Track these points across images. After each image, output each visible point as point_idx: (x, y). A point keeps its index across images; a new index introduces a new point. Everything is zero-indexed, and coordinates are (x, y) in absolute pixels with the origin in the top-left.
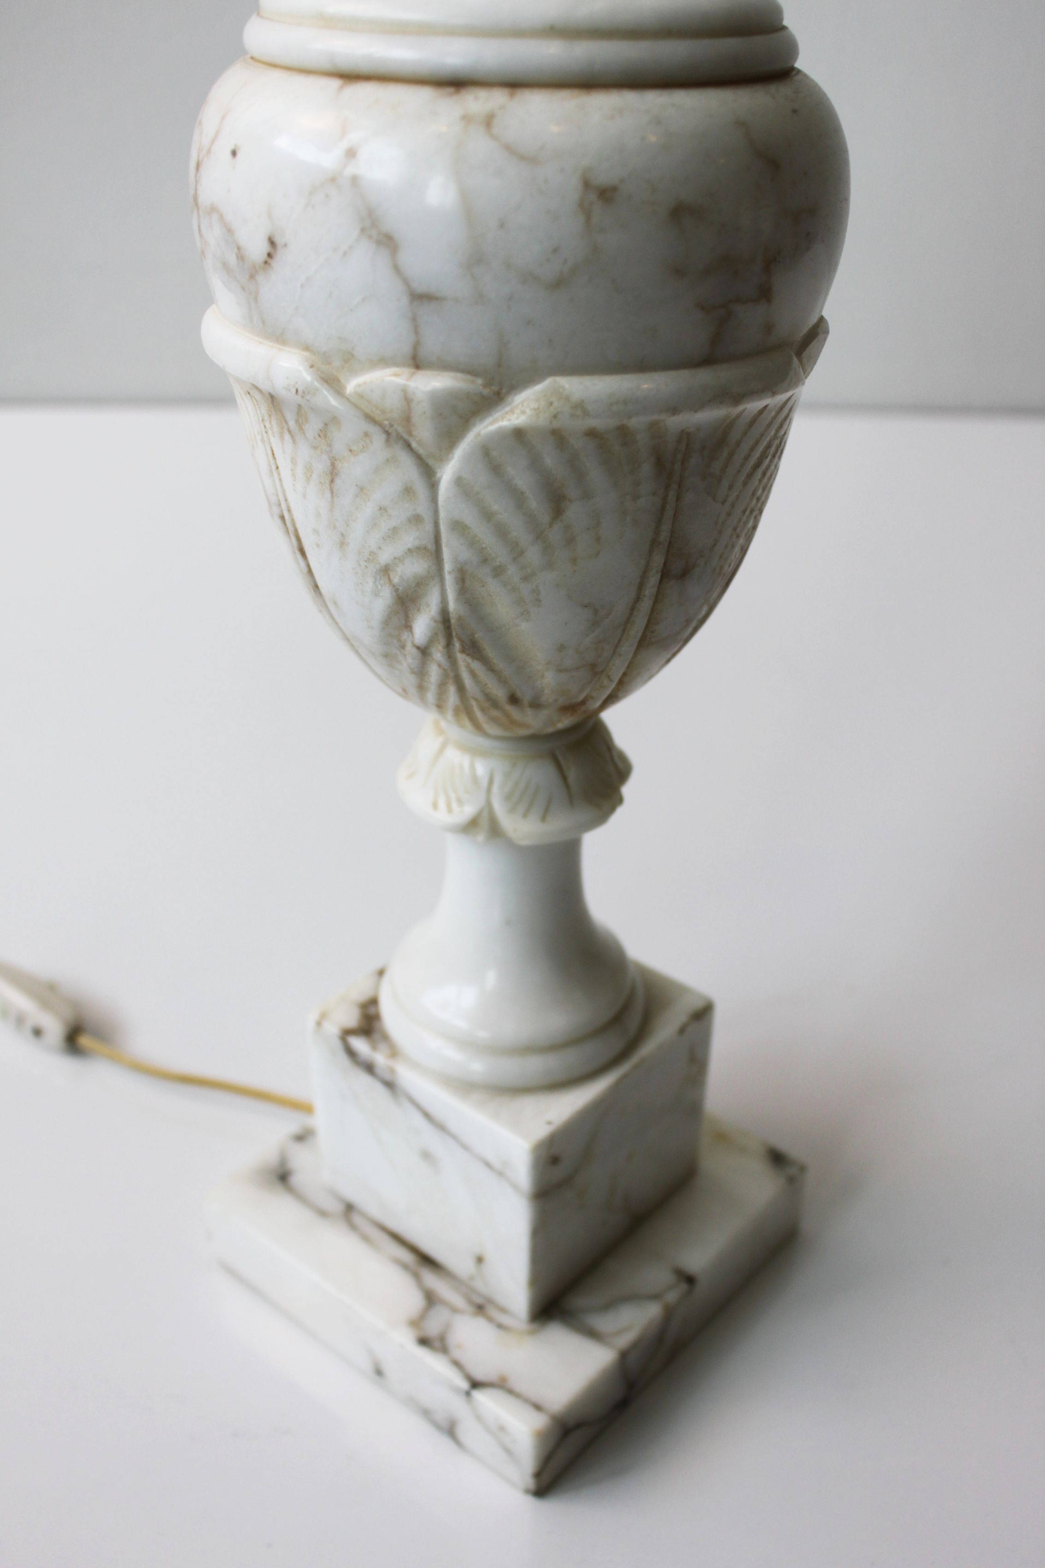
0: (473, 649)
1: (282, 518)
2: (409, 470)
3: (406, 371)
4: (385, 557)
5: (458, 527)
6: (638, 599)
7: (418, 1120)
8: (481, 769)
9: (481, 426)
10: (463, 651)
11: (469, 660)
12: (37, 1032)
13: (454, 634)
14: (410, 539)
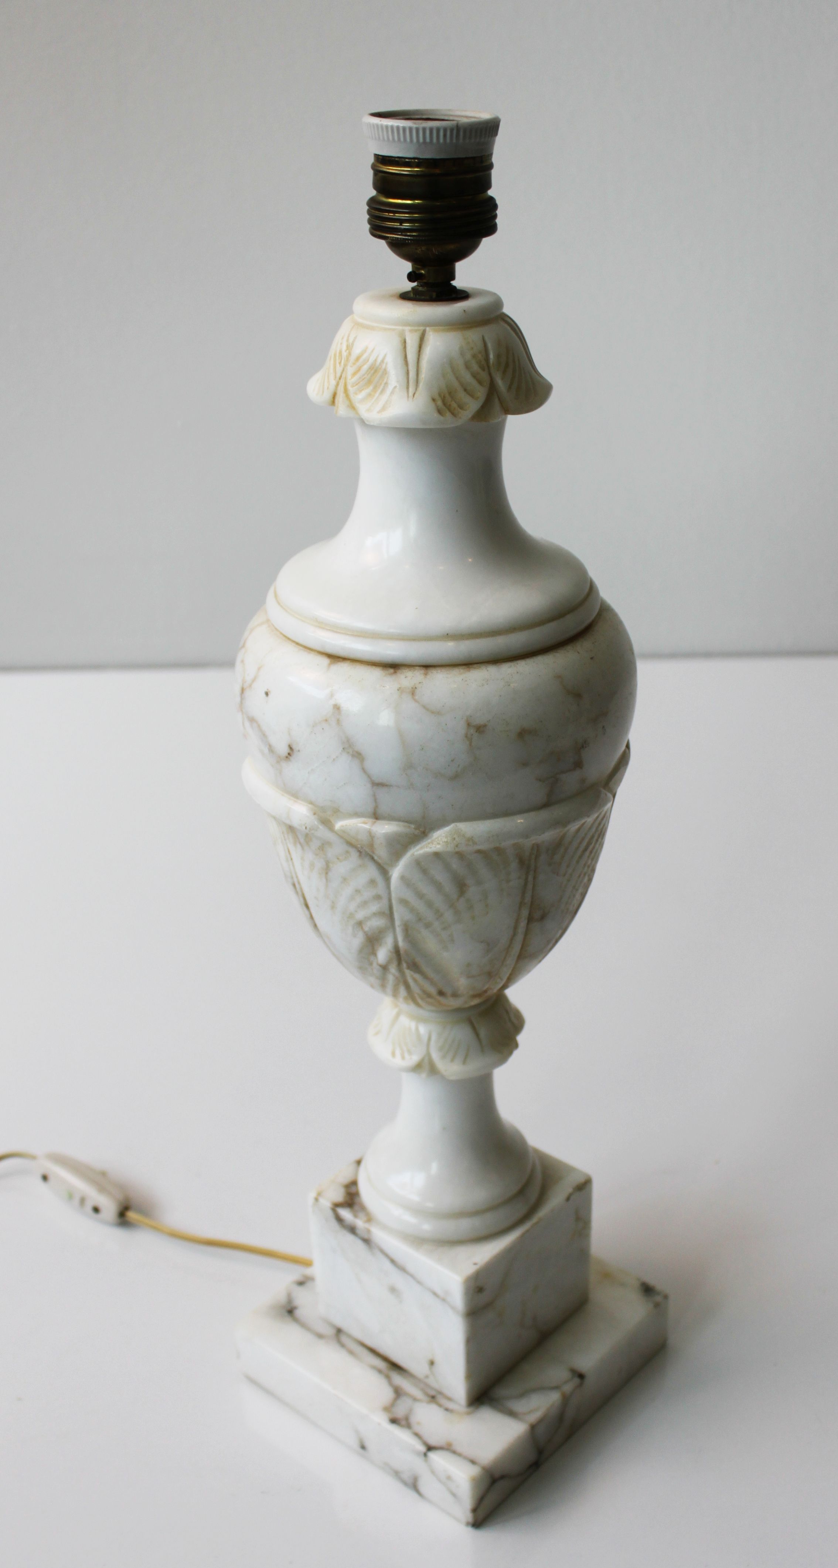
0: (415, 967)
1: (294, 885)
2: (371, 871)
3: (370, 821)
4: (360, 915)
5: (404, 902)
6: (515, 934)
7: (387, 1265)
8: (423, 1029)
9: (415, 850)
10: (408, 968)
11: (412, 973)
12: (96, 1210)
13: (402, 959)
14: (374, 907)
